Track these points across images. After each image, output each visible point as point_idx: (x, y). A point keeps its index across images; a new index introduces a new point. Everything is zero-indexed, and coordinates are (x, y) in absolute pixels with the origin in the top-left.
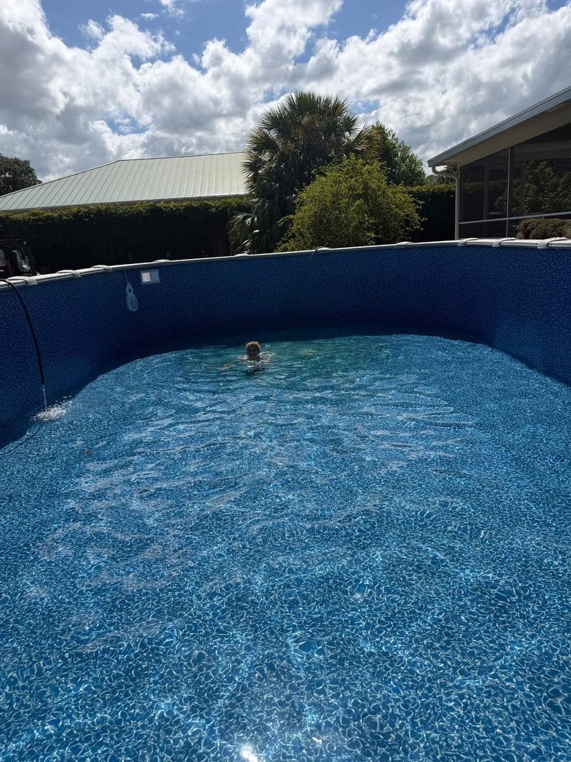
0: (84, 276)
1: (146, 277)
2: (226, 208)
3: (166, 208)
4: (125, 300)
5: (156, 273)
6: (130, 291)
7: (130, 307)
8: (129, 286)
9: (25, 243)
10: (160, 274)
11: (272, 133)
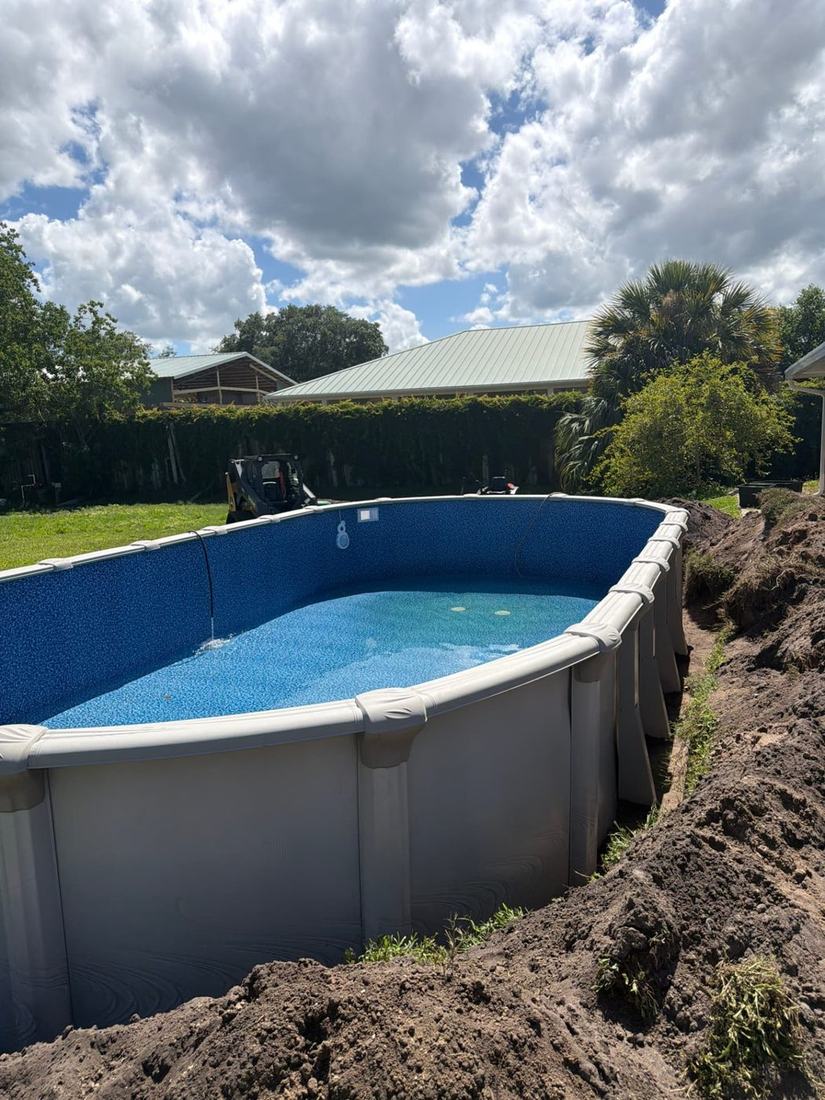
0: (284, 521)
1: (365, 515)
2: (562, 404)
3: (489, 402)
4: (335, 538)
5: (376, 511)
6: (342, 529)
7: (339, 545)
8: (343, 524)
9: (296, 457)
10: (379, 512)
11: (627, 313)
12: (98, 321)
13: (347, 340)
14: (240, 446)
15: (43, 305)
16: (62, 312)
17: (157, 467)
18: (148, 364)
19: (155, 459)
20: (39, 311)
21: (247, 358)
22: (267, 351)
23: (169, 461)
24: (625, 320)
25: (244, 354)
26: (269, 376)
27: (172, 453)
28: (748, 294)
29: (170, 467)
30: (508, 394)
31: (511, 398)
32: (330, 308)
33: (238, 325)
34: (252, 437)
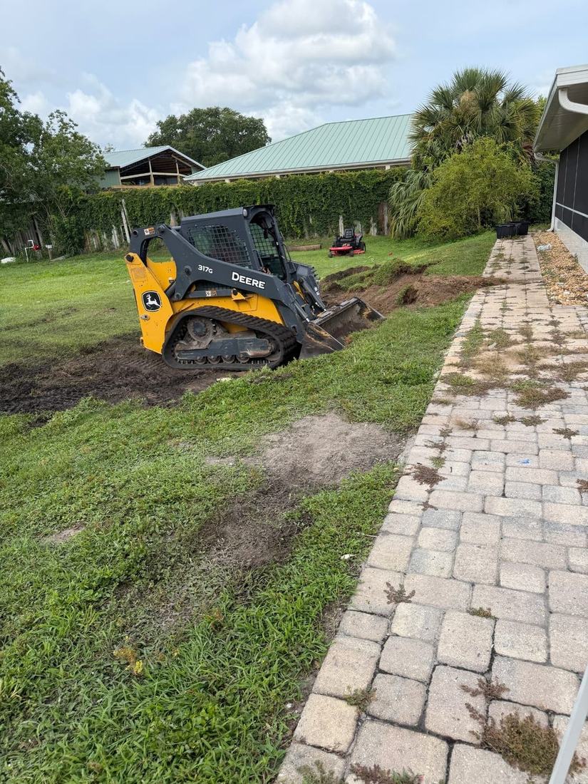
2: (393, 176)
11: (437, 107)
12: (64, 126)
13: (240, 133)
14: (171, 215)
15: (23, 114)
16: (36, 119)
17: (115, 232)
18: (102, 158)
19: (115, 227)
20: (21, 119)
21: (169, 150)
22: (182, 144)
23: (123, 227)
24: (436, 112)
25: (168, 147)
26: (186, 163)
27: (124, 221)
28: (520, 92)
29: (124, 231)
30: (357, 170)
31: (359, 173)
32: (226, 110)
33: (160, 124)
34: (179, 207)
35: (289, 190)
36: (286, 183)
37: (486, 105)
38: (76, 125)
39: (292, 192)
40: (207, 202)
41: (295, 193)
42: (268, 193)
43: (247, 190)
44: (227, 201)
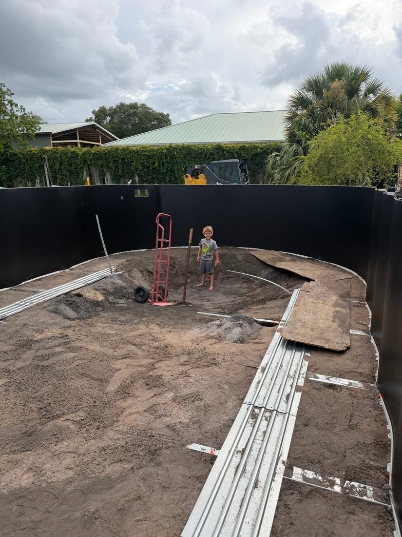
2: (269, 149)
13: (152, 123)
14: (85, 169)
17: (38, 180)
19: (38, 177)
21: (95, 125)
22: (109, 126)
23: (45, 177)
25: (93, 123)
26: (107, 137)
27: (46, 173)
29: (46, 180)
32: (143, 105)
33: (94, 112)
34: (91, 164)
35: (182, 156)
36: (180, 150)
37: (352, 91)
38: (13, 94)
39: (185, 158)
40: (115, 161)
41: (188, 159)
42: (164, 157)
43: (147, 153)
44: (131, 161)
